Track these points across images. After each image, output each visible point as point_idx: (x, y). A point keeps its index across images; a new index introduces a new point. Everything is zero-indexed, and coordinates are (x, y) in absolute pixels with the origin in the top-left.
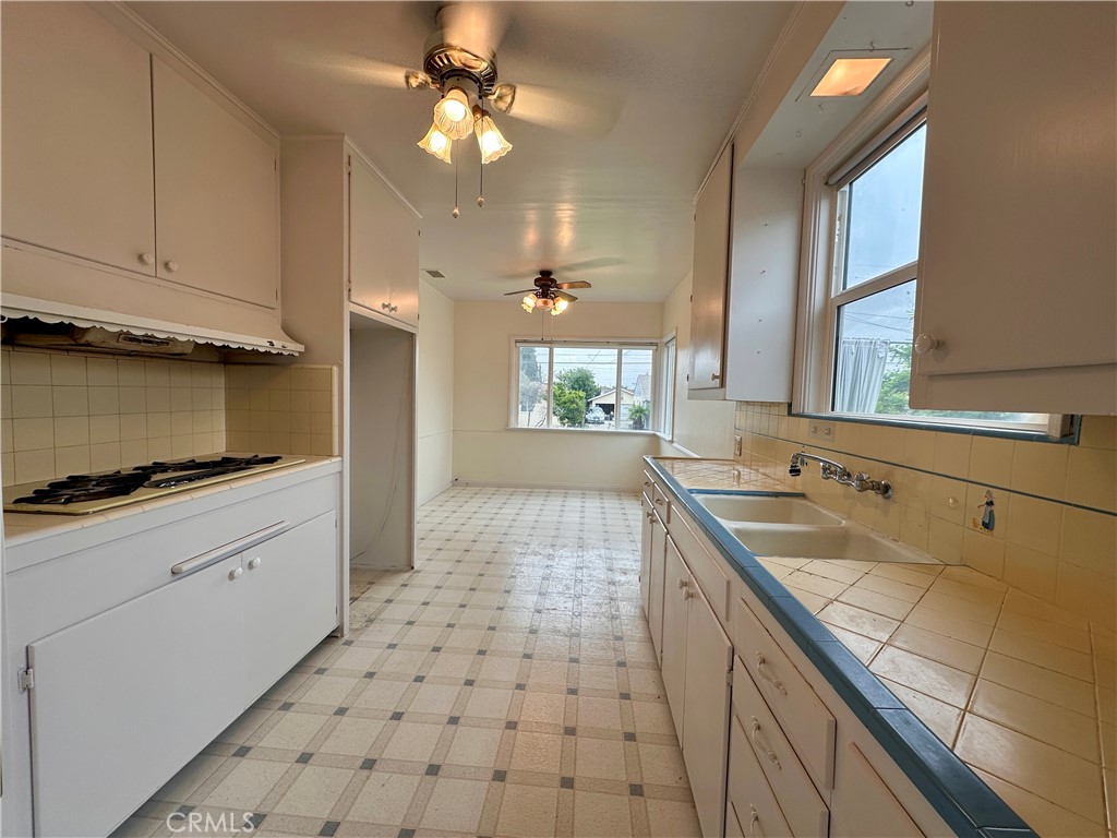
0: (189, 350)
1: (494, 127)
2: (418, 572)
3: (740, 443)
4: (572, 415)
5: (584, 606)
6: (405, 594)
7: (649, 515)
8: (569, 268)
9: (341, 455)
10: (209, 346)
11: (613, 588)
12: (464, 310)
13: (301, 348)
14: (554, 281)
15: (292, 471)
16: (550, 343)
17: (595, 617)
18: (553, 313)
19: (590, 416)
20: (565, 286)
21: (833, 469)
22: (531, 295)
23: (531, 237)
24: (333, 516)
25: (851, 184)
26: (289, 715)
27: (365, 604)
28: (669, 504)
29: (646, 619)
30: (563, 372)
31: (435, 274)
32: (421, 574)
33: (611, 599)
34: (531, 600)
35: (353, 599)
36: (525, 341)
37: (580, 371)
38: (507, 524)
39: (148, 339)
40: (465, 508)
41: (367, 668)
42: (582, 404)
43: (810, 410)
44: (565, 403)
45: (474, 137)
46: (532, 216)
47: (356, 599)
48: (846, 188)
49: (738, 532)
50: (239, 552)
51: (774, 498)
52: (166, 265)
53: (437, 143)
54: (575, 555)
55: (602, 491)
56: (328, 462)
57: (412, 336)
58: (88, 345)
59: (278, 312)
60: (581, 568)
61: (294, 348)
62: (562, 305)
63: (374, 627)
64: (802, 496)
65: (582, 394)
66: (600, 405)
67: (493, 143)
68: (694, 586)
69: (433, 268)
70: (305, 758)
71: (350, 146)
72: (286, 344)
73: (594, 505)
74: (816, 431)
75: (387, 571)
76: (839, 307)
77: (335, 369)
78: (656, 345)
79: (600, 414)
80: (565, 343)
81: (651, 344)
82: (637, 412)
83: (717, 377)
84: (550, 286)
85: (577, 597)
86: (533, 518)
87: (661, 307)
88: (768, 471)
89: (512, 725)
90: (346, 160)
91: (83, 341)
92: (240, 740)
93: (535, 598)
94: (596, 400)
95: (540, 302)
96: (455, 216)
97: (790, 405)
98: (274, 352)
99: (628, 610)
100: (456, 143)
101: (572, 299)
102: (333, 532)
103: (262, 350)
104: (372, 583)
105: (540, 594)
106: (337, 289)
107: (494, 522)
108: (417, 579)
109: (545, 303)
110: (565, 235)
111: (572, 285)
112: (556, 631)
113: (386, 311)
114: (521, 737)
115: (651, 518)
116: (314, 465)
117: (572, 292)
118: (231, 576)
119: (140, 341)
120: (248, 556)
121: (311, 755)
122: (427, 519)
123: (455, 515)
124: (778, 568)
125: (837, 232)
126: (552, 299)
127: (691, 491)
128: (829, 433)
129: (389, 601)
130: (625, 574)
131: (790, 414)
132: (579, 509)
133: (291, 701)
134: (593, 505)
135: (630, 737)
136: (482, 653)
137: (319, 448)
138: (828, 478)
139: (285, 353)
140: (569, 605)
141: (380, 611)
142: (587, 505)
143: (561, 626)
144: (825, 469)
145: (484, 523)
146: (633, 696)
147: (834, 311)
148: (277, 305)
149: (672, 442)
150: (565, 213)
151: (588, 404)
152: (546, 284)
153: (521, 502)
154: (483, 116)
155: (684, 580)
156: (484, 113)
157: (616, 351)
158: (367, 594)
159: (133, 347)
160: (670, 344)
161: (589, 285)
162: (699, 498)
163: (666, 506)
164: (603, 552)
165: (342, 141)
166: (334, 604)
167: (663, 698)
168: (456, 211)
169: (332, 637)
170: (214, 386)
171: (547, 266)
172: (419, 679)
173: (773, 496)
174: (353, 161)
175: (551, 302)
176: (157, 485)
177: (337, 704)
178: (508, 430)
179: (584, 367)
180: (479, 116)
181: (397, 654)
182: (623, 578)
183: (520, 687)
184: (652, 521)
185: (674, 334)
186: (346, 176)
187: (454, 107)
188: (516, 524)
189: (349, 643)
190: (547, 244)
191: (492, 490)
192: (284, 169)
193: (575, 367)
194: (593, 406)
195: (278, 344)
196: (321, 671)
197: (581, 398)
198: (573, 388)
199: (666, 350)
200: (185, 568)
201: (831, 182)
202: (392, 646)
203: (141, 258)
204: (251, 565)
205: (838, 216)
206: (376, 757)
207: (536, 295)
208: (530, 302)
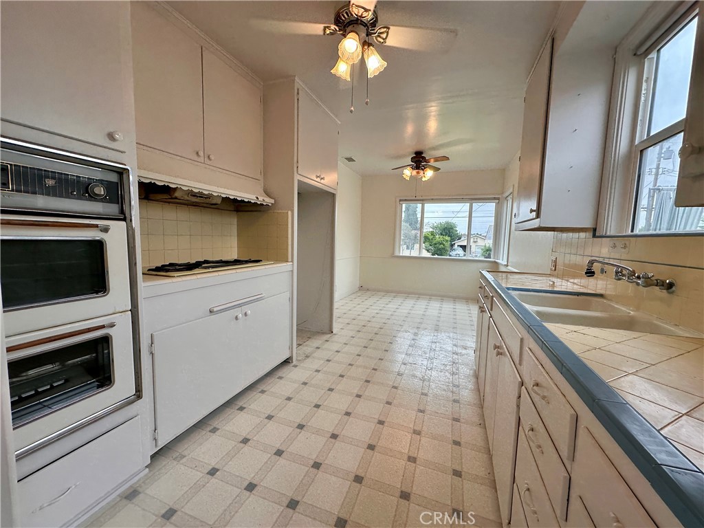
0: (219, 201)
1: (376, 53)
2: (335, 334)
3: (555, 262)
4: (439, 250)
5: (435, 364)
6: (327, 345)
7: (480, 307)
8: (434, 148)
9: (292, 261)
10: (227, 198)
11: (455, 356)
12: (368, 182)
13: (273, 201)
14: (424, 158)
15: (267, 267)
16: (423, 201)
17: (441, 372)
18: (424, 179)
19: (453, 253)
20: (432, 160)
21: (624, 272)
22: (409, 168)
23: (410, 129)
24: (288, 295)
25: (659, 51)
26: (264, 396)
27: (305, 348)
28: (492, 297)
29: (477, 376)
30: (435, 224)
31: (350, 160)
32: (336, 336)
33: (454, 363)
34: (401, 357)
35: (299, 345)
36: (406, 200)
37: (447, 223)
38: (390, 313)
39: (200, 195)
40: (366, 302)
41: (304, 380)
42: (447, 245)
43: (612, 231)
44: (436, 244)
45: (363, 61)
46: (410, 113)
47: (301, 345)
48: (654, 55)
49: (538, 313)
50: (240, 306)
51: (576, 297)
52: (209, 157)
53: (342, 69)
54: (433, 335)
55: (455, 299)
56: (285, 264)
57: (334, 195)
58: (176, 198)
59: (262, 182)
60: (435, 343)
61: (269, 201)
62: (429, 174)
63: (309, 360)
64: (601, 296)
65: (448, 238)
66: (461, 246)
67: (375, 63)
68: (503, 349)
69: (348, 156)
70: (270, 417)
71: (299, 83)
72: (265, 199)
73: (450, 306)
74: (615, 246)
75: (319, 332)
76: (642, 151)
77: (290, 213)
78: (498, 199)
79: (460, 252)
80: (433, 200)
81: (495, 199)
82: (487, 250)
83: (534, 211)
84: (421, 162)
85: (430, 359)
86: (407, 311)
87: (503, 172)
88: (576, 281)
89: (381, 423)
90: (296, 91)
91: (173, 197)
92: (240, 403)
93: (403, 356)
94: (458, 243)
95: (415, 172)
96: (351, 111)
97: (595, 230)
98: (259, 203)
99: (466, 371)
100: (353, 66)
101: (436, 169)
102: (288, 304)
103: (253, 202)
104: (310, 338)
105: (406, 354)
106: (291, 167)
107: (382, 312)
108: (335, 338)
109: (418, 173)
110: (433, 125)
111: (437, 160)
112: (414, 376)
113: (318, 180)
114: (386, 430)
115: (482, 310)
116: (278, 265)
117: (437, 164)
118: (236, 318)
119: (197, 197)
120: (245, 308)
121: (273, 416)
122: (342, 307)
123: (359, 306)
124: (559, 330)
125: (643, 92)
126: (423, 170)
127: (508, 289)
128: (625, 247)
129: (318, 348)
130: (466, 349)
131: (594, 236)
132: (438, 308)
133: (265, 389)
134: (448, 307)
135: (457, 443)
136: (368, 381)
137: (282, 257)
138: (620, 279)
139: (265, 204)
140: (425, 363)
141: (312, 353)
142: (444, 306)
143: (418, 374)
144: (617, 273)
145: (376, 312)
146: (462, 420)
147: (638, 153)
148: (261, 178)
149: (507, 266)
150: (433, 109)
151: (452, 245)
152: (419, 160)
153: (400, 301)
154: (369, 47)
155: (497, 345)
156: (370, 45)
157: (469, 204)
158: (307, 343)
159: (194, 199)
160: (509, 198)
161: (448, 158)
162: (514, 293)
163: (490, 299)
164: (451, 335)
165: (294, 81)
166: (288, 344)
167: (483, 425)
168: (352, 109)
169: (287, 362)
170: (231, 223)
171: (419, 148)
172: (331, 390)
173: (575, 295)
174: (300, 92)
175: (421, 172)
176: (206, 268)
177: (287, 395)
178: (393, 256)
179: (449, 220)
180: (366, 47)
181: (320, 375)
182: (464, 352)
183: (389, 403)
184: (482, 311)
185: (511, 190)
186: (296, 100)
187: (351, 44)
188: (396, 314)
189: (295, 366)
190: (420, 133)
191: (383, 294)
192: (265, 101)
193: (443, 221)
194: (456, 246)
195: (261, 199)
196: (280, 378)
197: (447, 241)
198: (441, 234)
199: (506, 202)
200: (215, 309)
201: (639, 53)
202: (318, 371)
203: (197, 153)
204: (246, 314)
205: (644, 78)
206: (305, 424)
207: (412, 168)
208: (408, 172)
